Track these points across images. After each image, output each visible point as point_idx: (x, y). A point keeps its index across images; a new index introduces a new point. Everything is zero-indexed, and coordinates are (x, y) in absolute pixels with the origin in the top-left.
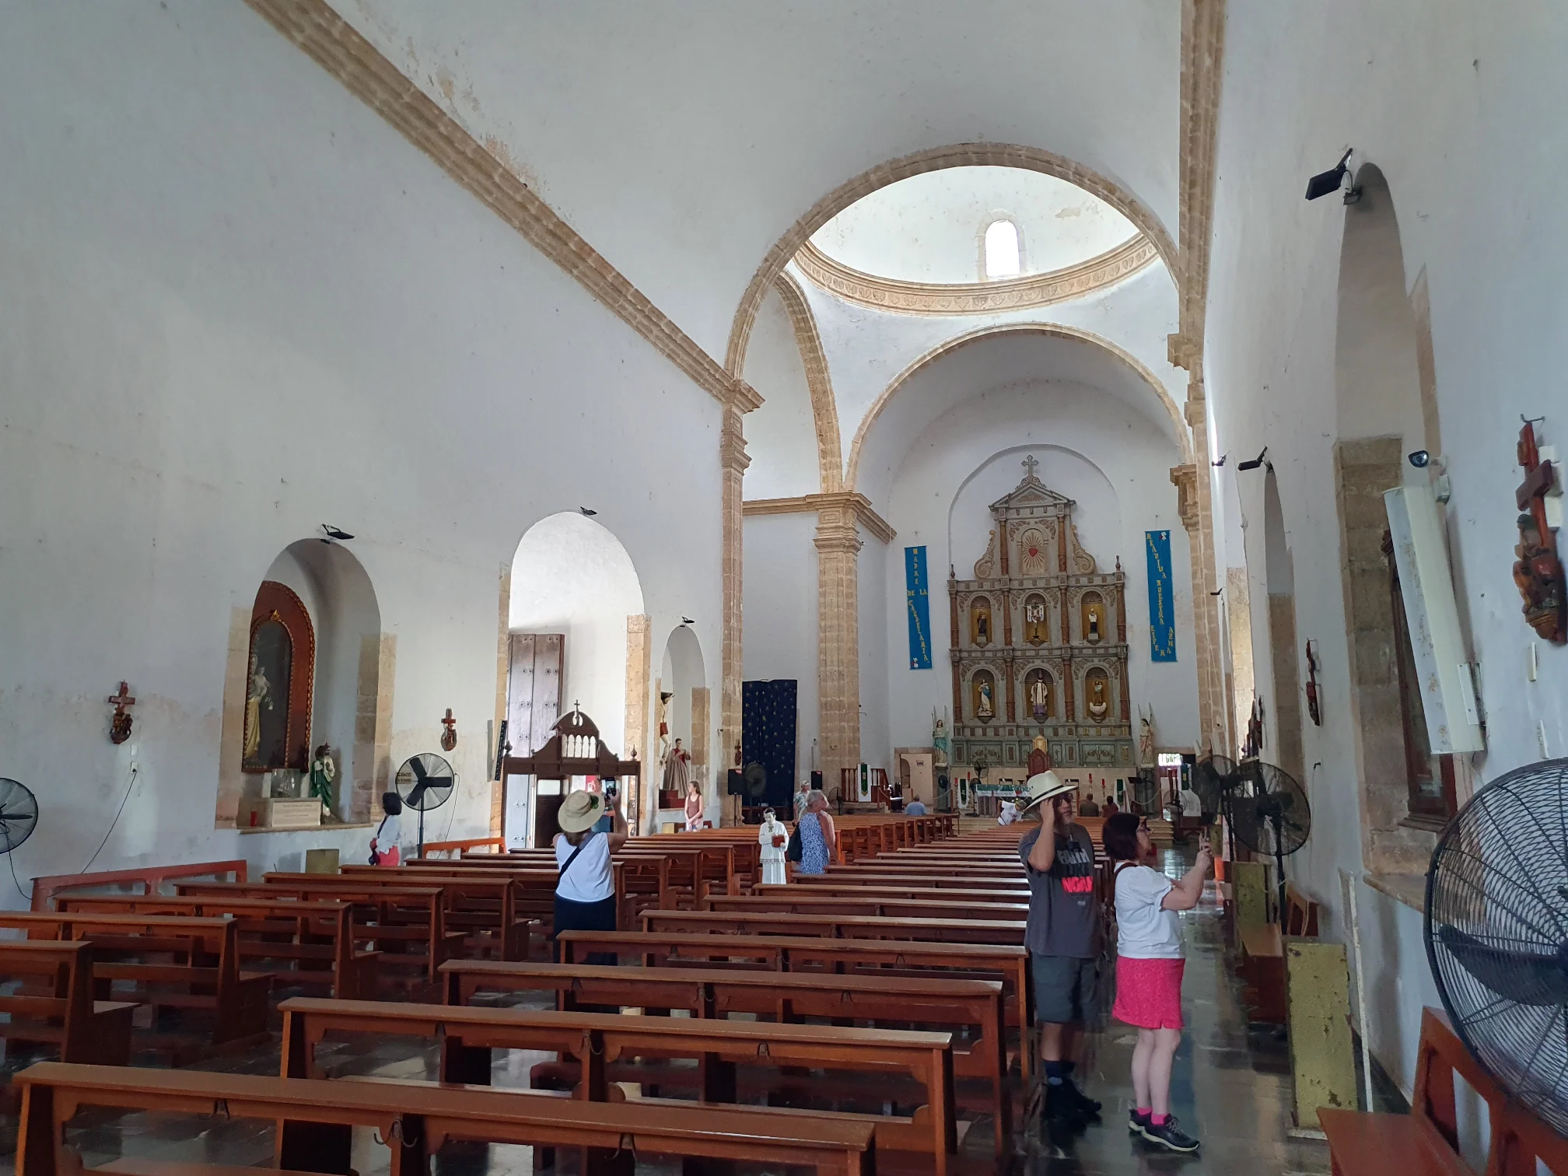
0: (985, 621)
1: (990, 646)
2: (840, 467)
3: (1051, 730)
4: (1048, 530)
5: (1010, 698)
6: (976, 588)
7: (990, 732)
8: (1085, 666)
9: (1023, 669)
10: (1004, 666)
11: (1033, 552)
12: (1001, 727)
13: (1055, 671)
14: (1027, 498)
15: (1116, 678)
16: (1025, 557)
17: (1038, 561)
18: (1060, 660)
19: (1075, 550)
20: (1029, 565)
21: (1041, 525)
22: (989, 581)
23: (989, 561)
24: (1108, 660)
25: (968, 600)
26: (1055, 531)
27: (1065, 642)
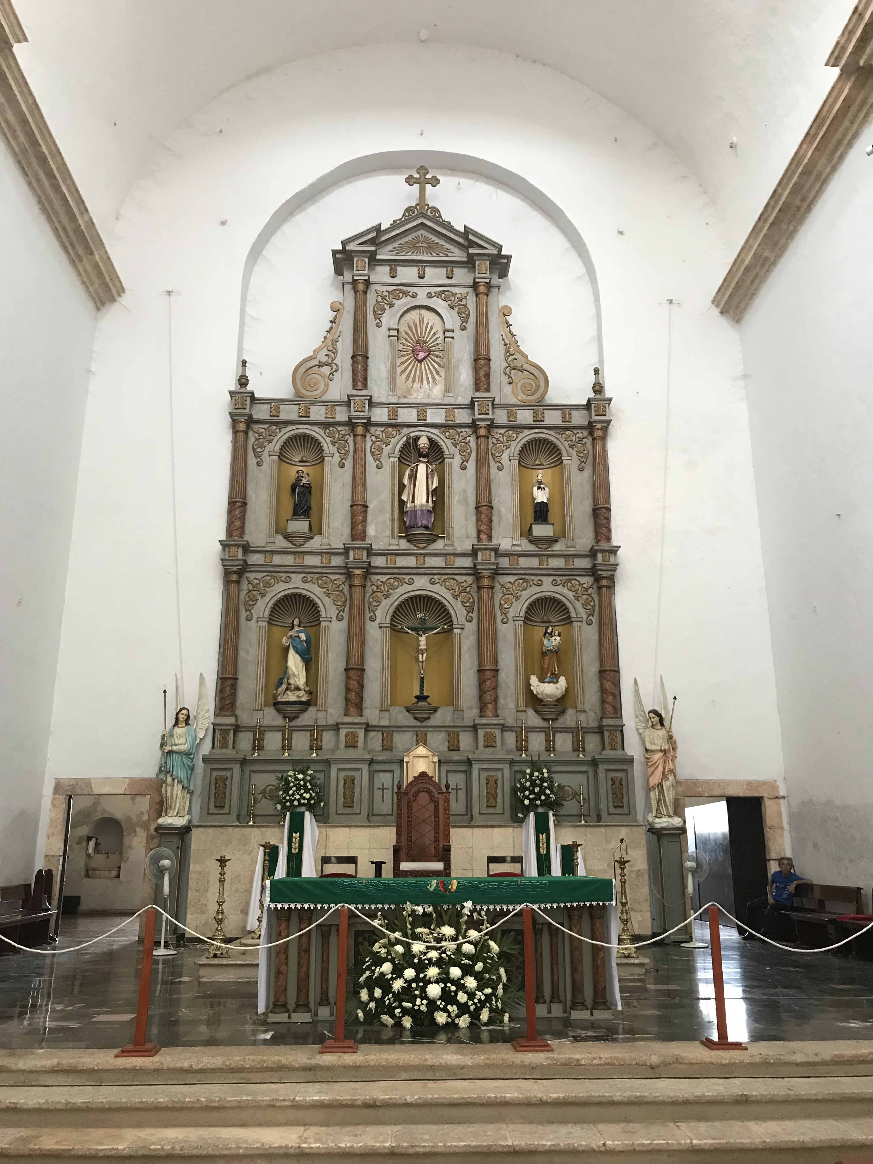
0: (308, 489)
1: (316, 543)
3: (444, 735)
4: (454, 312)
5: (355, 659)
6: (294, 417)
7: (301, 741)
8: (525, 594)
9: (387, 597)
10: (346, 588)
11: (421, 352)
12: (327, 728)
13: (459, 604)
14: (413, 246)
15: (590, 624)
16: (403, 363)
17: (431, 373)
18: (470, 579)
19: (508, 353)
20: (411, 379)
21: (440, 301)
22: (324, 403)
23: (326, 364)
24: (573, 582)
25: (274, 442)
26: (468, 316)
27: (483, 537)
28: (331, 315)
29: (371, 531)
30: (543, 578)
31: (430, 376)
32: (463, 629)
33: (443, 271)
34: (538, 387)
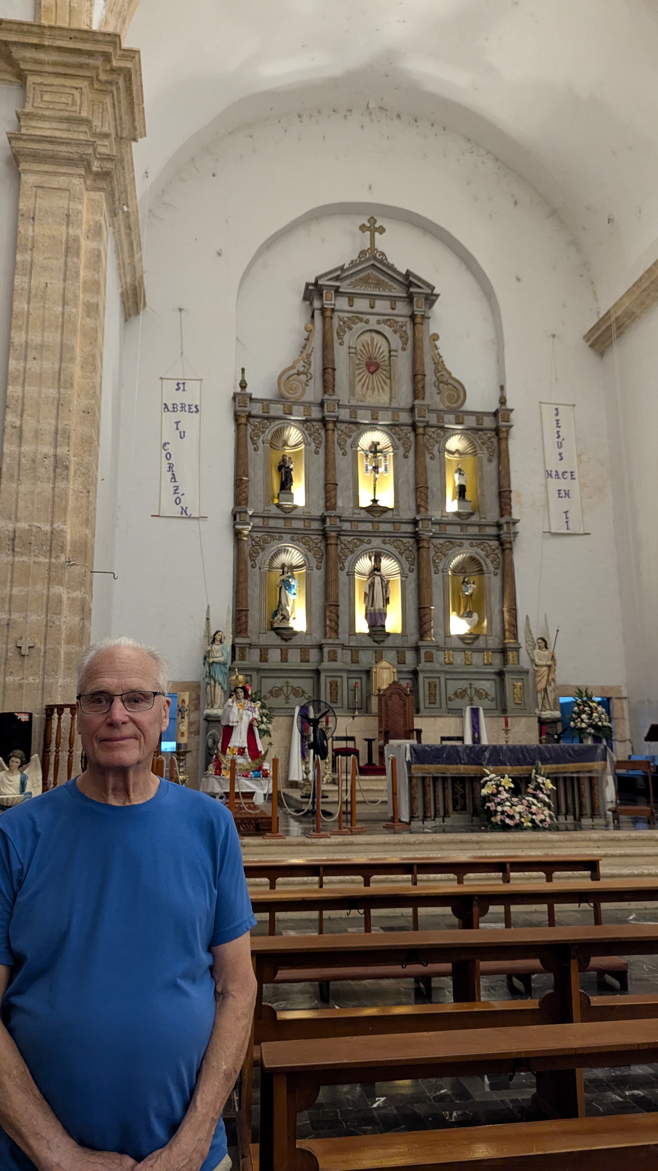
1: (300, 511)
3: (394, 653)
5: (331, 598)
6: (280, 413)
7: (294, 656)
8: (451, 553)
9: (352, 552)
10: (322, 546)
11: (373, 367)
13: (404, 559)
14: (365, 281)
15: (496, 575)
16: (359, 374)
17: (380, 382)
18: (411, 541)
19: (437, 371)
20: (365, 387)
21: (386, 327)
22: (302, 404)
23: (303, 373)
24: (485, 544)
25: (267, 432)
26: (407, 339)
27: (422, 509)
28: (306, 334)
29: (340, 503)
30: (464, 541)
31: (379, 385)
32: (406, 577)
33: (387, 303)
34: (459, 397)
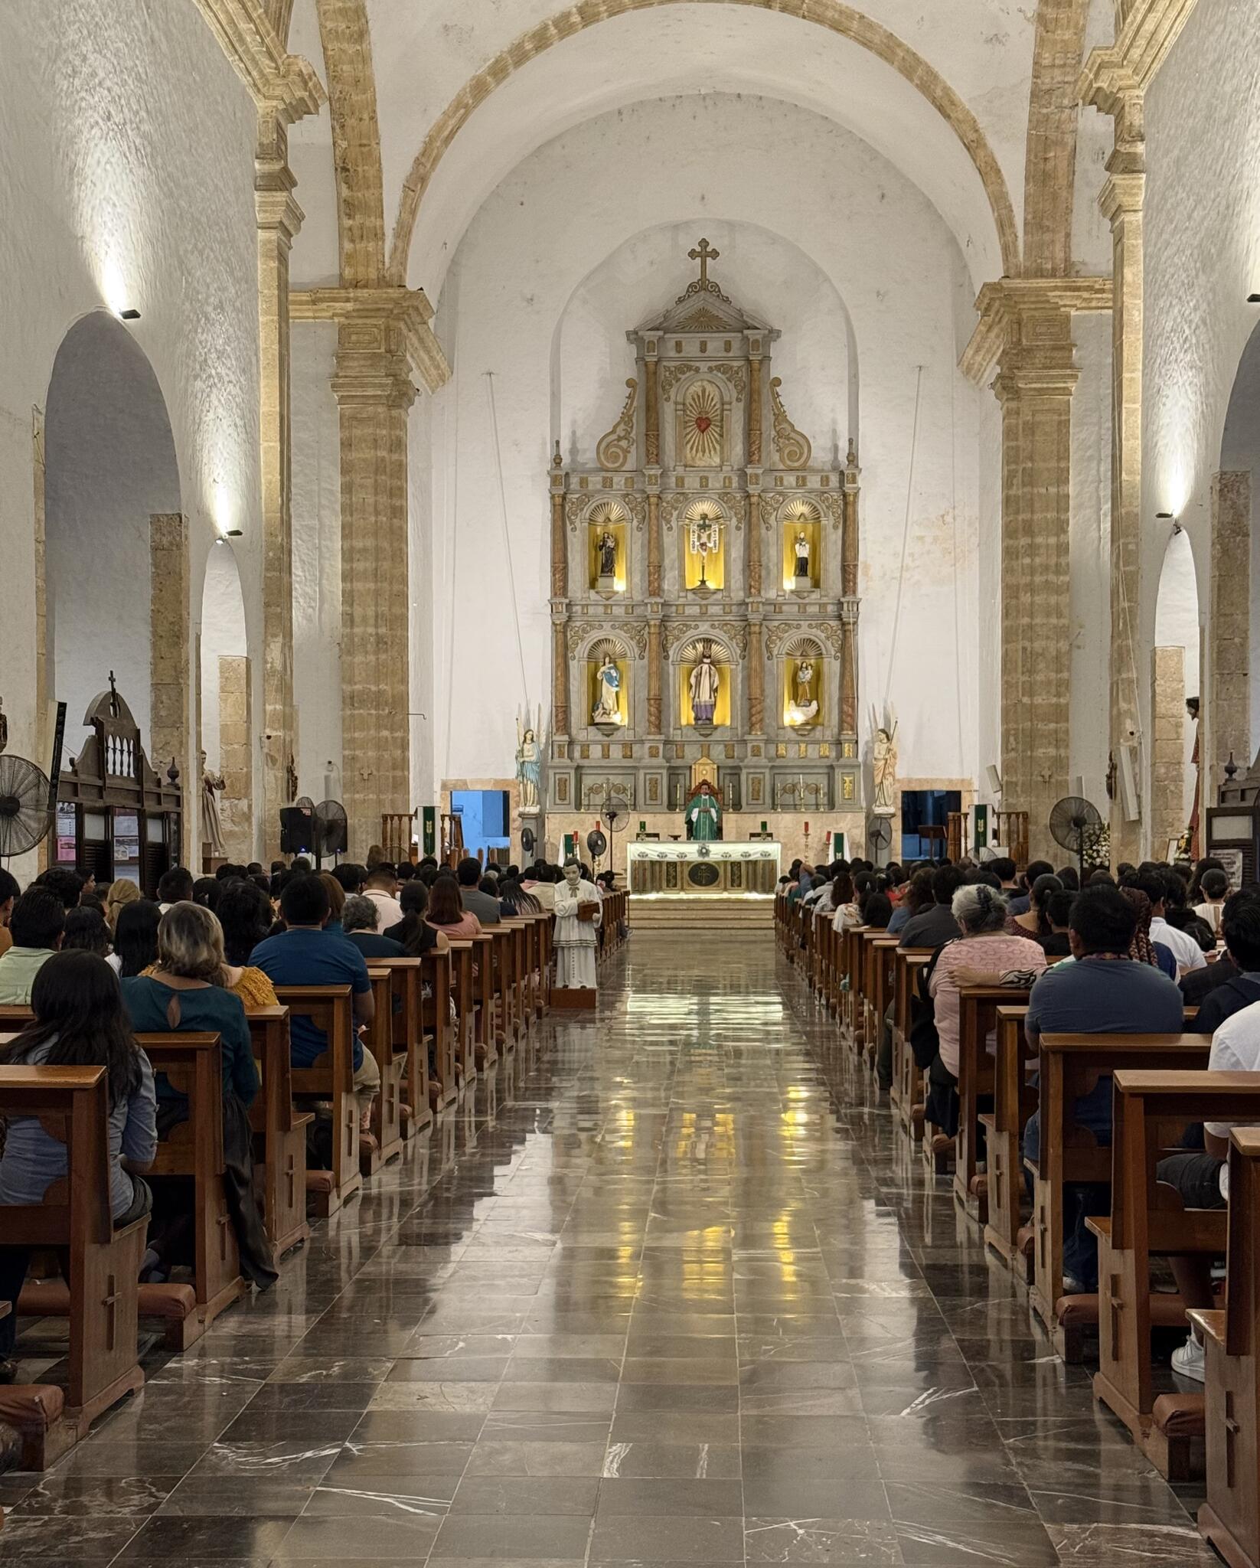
0: (613, 549)
1: (621, 596)
2: (378, 235)
3: (721, 747)
4: (731, 386)
5: (654, 692)
6: (600, 489)
7: (616, 752)
8: (786, 635)
9: (678, 640)
10: (645, 632)
11: (703, 424)
12: (636, 742)
13: (735, 645)
14: (696, 319)
15: (835, 657)
16: (688, 434)
17: (711, 441)
18: (743, 624)
19: (777, 423)
20: (694, 448)
21: (719, 374)
22: (623, 474)
23: (624, 438)
24: (825, 625)
26: (743, 388)
27: (753, 590)
28: (627, 391)
29: (665, 587)
30: (802, 623)
31: (710, 444)
32: (737, 665)
33: (721, 345)
34: (801, 454)
